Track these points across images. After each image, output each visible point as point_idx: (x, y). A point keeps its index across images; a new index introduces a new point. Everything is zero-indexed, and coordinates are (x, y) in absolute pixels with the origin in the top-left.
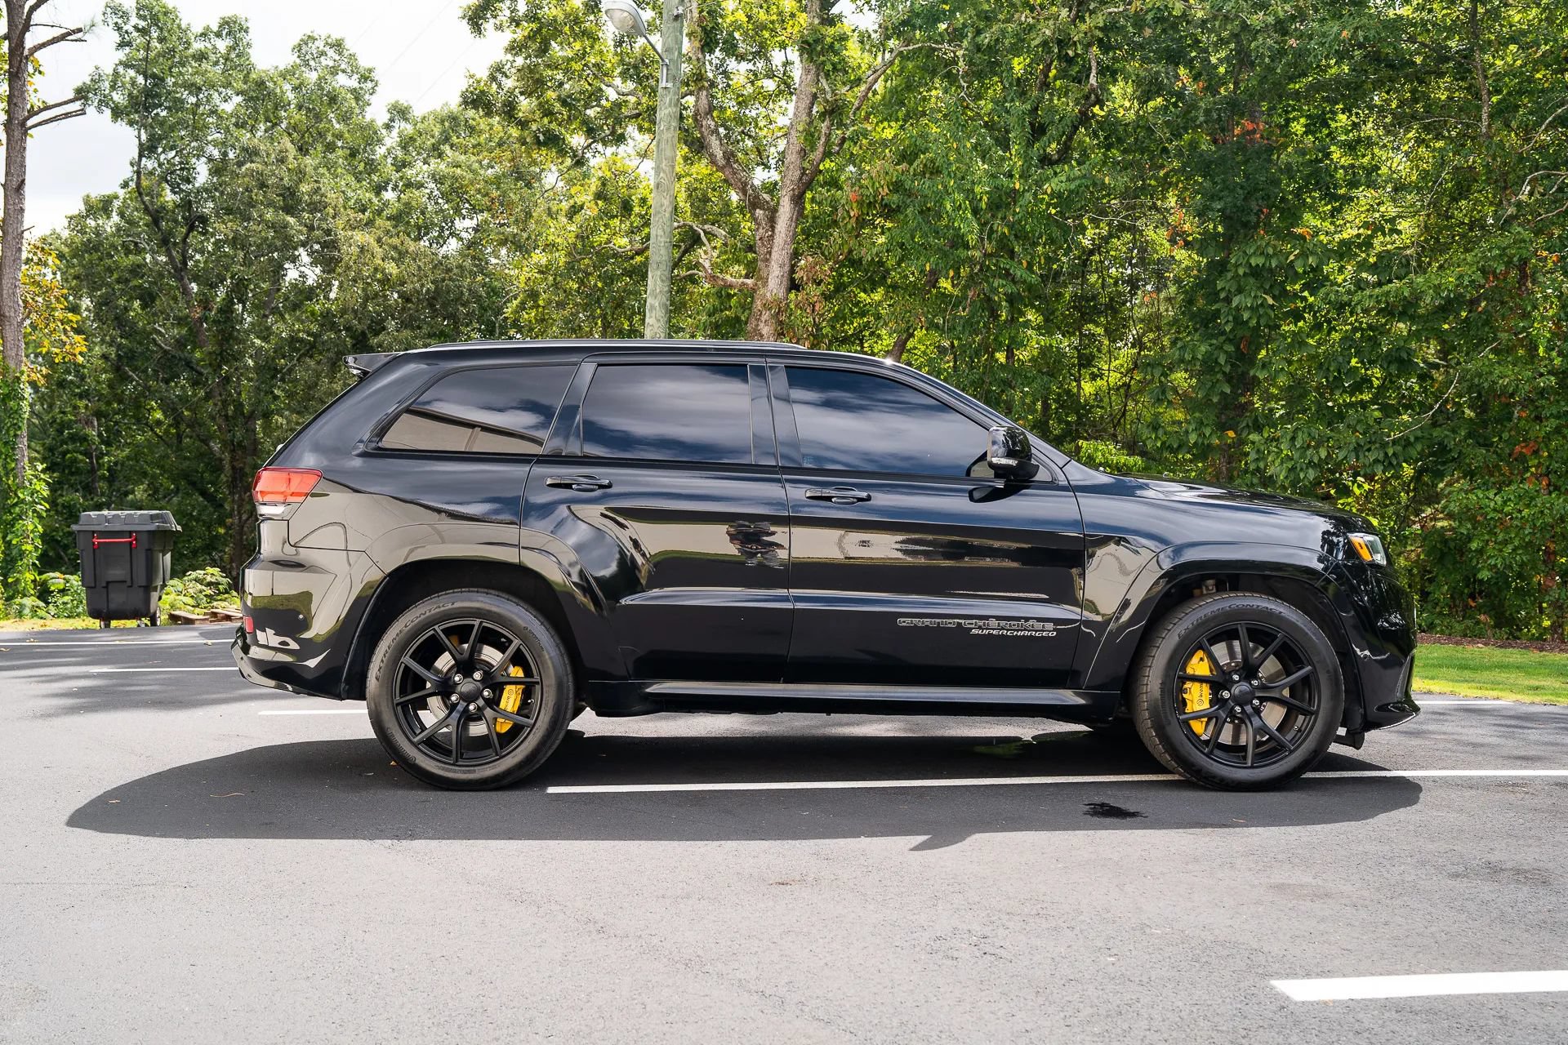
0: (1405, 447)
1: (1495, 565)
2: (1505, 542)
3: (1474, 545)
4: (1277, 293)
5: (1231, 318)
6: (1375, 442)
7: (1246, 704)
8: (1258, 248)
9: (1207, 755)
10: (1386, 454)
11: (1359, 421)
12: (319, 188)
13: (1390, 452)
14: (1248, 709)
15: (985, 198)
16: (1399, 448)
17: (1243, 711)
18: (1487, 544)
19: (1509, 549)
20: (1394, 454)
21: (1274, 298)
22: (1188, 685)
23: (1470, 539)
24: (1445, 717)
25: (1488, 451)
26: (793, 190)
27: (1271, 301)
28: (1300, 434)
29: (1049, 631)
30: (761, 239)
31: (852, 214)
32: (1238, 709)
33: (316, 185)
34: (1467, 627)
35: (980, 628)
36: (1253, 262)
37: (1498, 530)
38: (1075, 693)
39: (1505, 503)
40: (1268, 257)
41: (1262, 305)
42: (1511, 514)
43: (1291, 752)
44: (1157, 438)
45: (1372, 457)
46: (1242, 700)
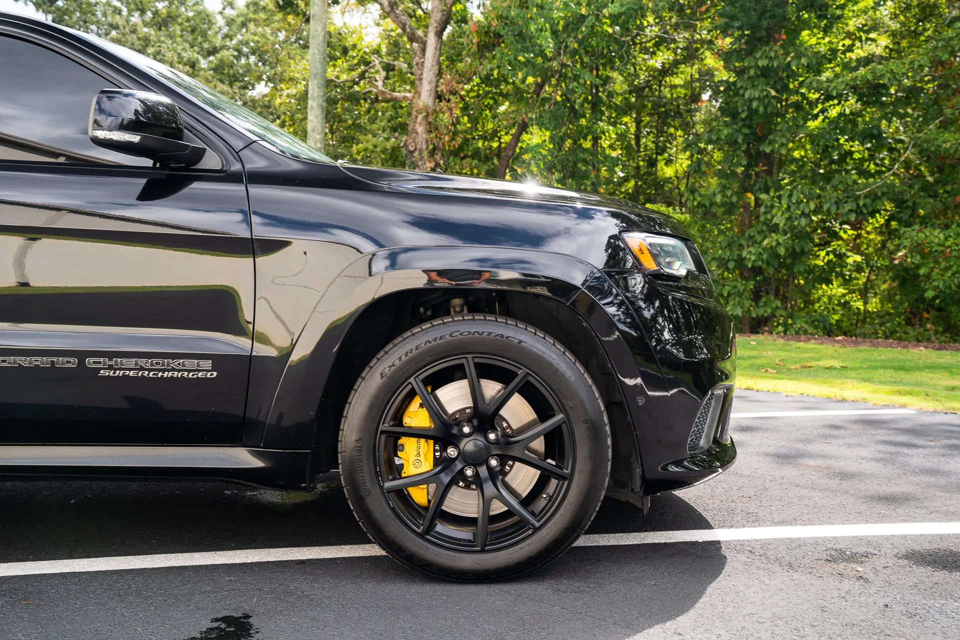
0: (873, 201)
1: (938, 287)
2: (947, 269)
3: (922, 271)
4: (779, 87)
5: (746, 108)
6: (851, 197)
7: (480, 464)
8: (763, 53)
9: (422, 536)
10: (858, 205)
11: (841, 182)
12: (160, 50)
13: (861, 203)
14: (483, 471)
15: (562, 22)
16: (868, 201)
17: (477, 475)
18: (932, 271)
19: (949, 274)
20: (864, 205)
21: (777, 91)
22: (403, 440)
23: (918, 267)
24: (842, 432)
25: (935, 201)
26: (436, 27)
27: (773, 93)
28: (795, 192)
29: (206, 371)
30: (417, 64)
31: (474, 41)
32: (469, 472)
33: (158, 49)
34: (919, 333)
35: (110, 368)
36: (760, 63)
37: (941, 260)
38: (250, 452)
39: (946, 239)
40: (771, 59)
41: (767, 96)
42: (950, 247)
43: (536, 530)
44: (694, 199)
45: (847, 207)
46: (475, 460)
